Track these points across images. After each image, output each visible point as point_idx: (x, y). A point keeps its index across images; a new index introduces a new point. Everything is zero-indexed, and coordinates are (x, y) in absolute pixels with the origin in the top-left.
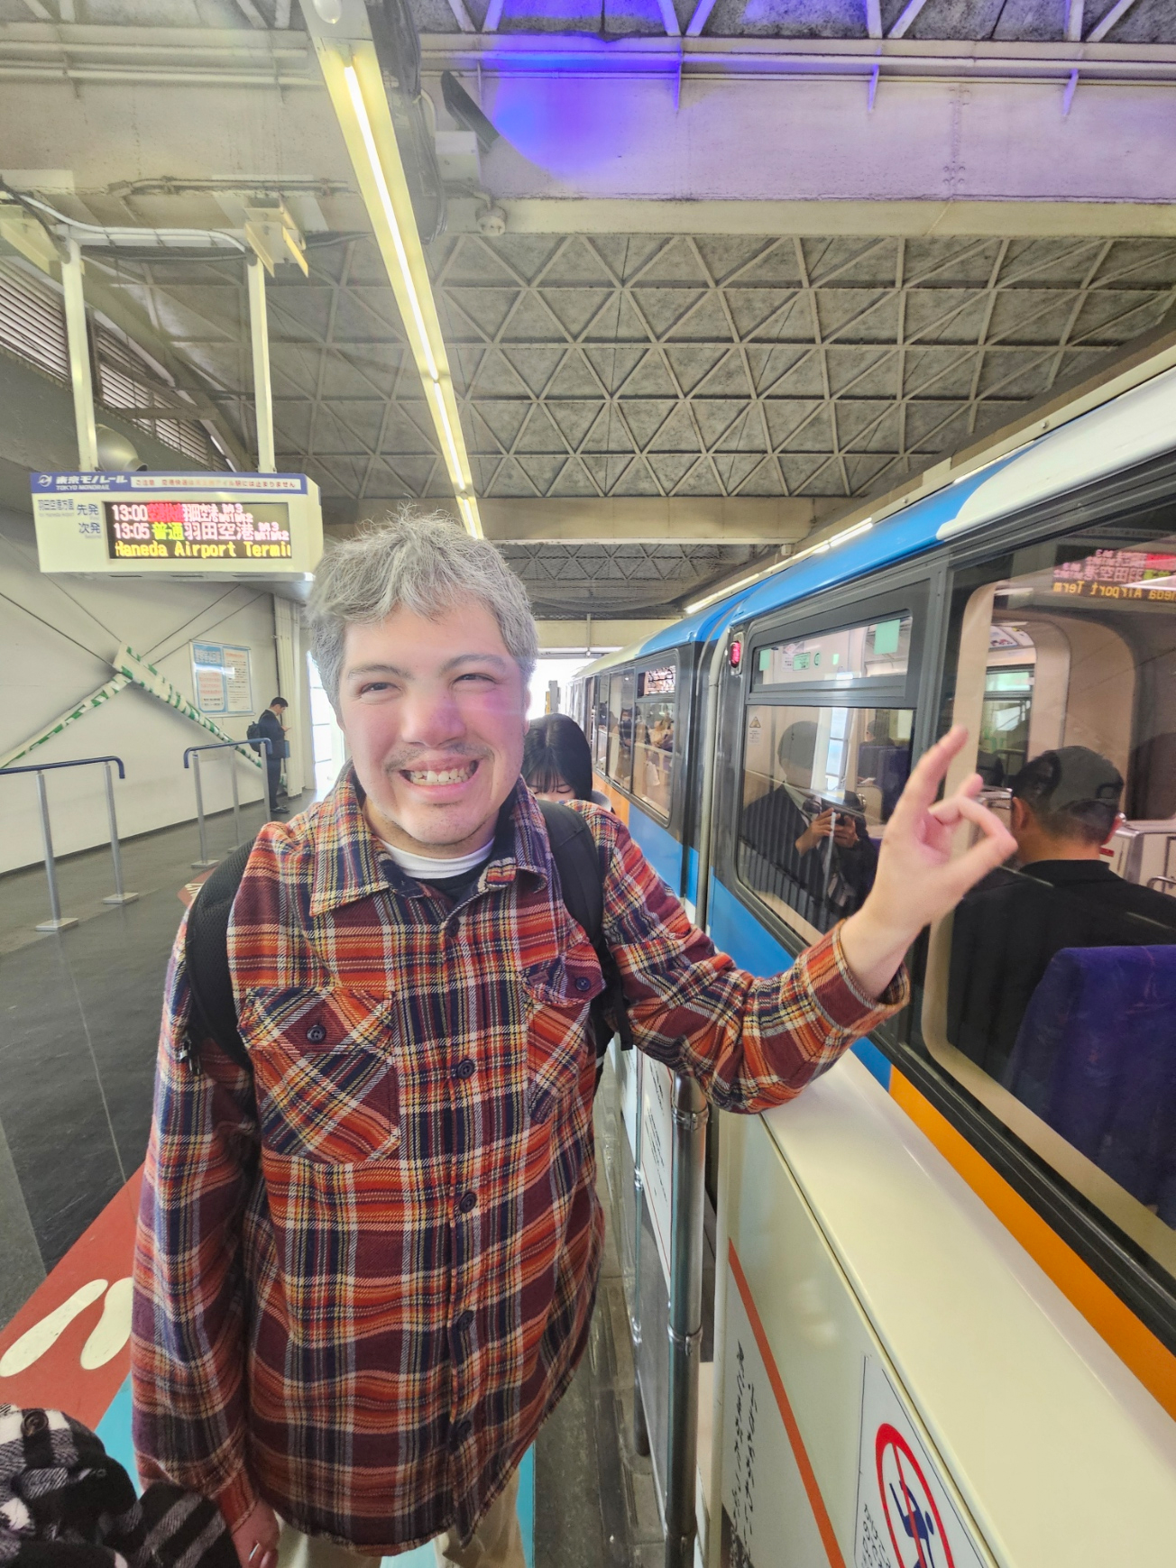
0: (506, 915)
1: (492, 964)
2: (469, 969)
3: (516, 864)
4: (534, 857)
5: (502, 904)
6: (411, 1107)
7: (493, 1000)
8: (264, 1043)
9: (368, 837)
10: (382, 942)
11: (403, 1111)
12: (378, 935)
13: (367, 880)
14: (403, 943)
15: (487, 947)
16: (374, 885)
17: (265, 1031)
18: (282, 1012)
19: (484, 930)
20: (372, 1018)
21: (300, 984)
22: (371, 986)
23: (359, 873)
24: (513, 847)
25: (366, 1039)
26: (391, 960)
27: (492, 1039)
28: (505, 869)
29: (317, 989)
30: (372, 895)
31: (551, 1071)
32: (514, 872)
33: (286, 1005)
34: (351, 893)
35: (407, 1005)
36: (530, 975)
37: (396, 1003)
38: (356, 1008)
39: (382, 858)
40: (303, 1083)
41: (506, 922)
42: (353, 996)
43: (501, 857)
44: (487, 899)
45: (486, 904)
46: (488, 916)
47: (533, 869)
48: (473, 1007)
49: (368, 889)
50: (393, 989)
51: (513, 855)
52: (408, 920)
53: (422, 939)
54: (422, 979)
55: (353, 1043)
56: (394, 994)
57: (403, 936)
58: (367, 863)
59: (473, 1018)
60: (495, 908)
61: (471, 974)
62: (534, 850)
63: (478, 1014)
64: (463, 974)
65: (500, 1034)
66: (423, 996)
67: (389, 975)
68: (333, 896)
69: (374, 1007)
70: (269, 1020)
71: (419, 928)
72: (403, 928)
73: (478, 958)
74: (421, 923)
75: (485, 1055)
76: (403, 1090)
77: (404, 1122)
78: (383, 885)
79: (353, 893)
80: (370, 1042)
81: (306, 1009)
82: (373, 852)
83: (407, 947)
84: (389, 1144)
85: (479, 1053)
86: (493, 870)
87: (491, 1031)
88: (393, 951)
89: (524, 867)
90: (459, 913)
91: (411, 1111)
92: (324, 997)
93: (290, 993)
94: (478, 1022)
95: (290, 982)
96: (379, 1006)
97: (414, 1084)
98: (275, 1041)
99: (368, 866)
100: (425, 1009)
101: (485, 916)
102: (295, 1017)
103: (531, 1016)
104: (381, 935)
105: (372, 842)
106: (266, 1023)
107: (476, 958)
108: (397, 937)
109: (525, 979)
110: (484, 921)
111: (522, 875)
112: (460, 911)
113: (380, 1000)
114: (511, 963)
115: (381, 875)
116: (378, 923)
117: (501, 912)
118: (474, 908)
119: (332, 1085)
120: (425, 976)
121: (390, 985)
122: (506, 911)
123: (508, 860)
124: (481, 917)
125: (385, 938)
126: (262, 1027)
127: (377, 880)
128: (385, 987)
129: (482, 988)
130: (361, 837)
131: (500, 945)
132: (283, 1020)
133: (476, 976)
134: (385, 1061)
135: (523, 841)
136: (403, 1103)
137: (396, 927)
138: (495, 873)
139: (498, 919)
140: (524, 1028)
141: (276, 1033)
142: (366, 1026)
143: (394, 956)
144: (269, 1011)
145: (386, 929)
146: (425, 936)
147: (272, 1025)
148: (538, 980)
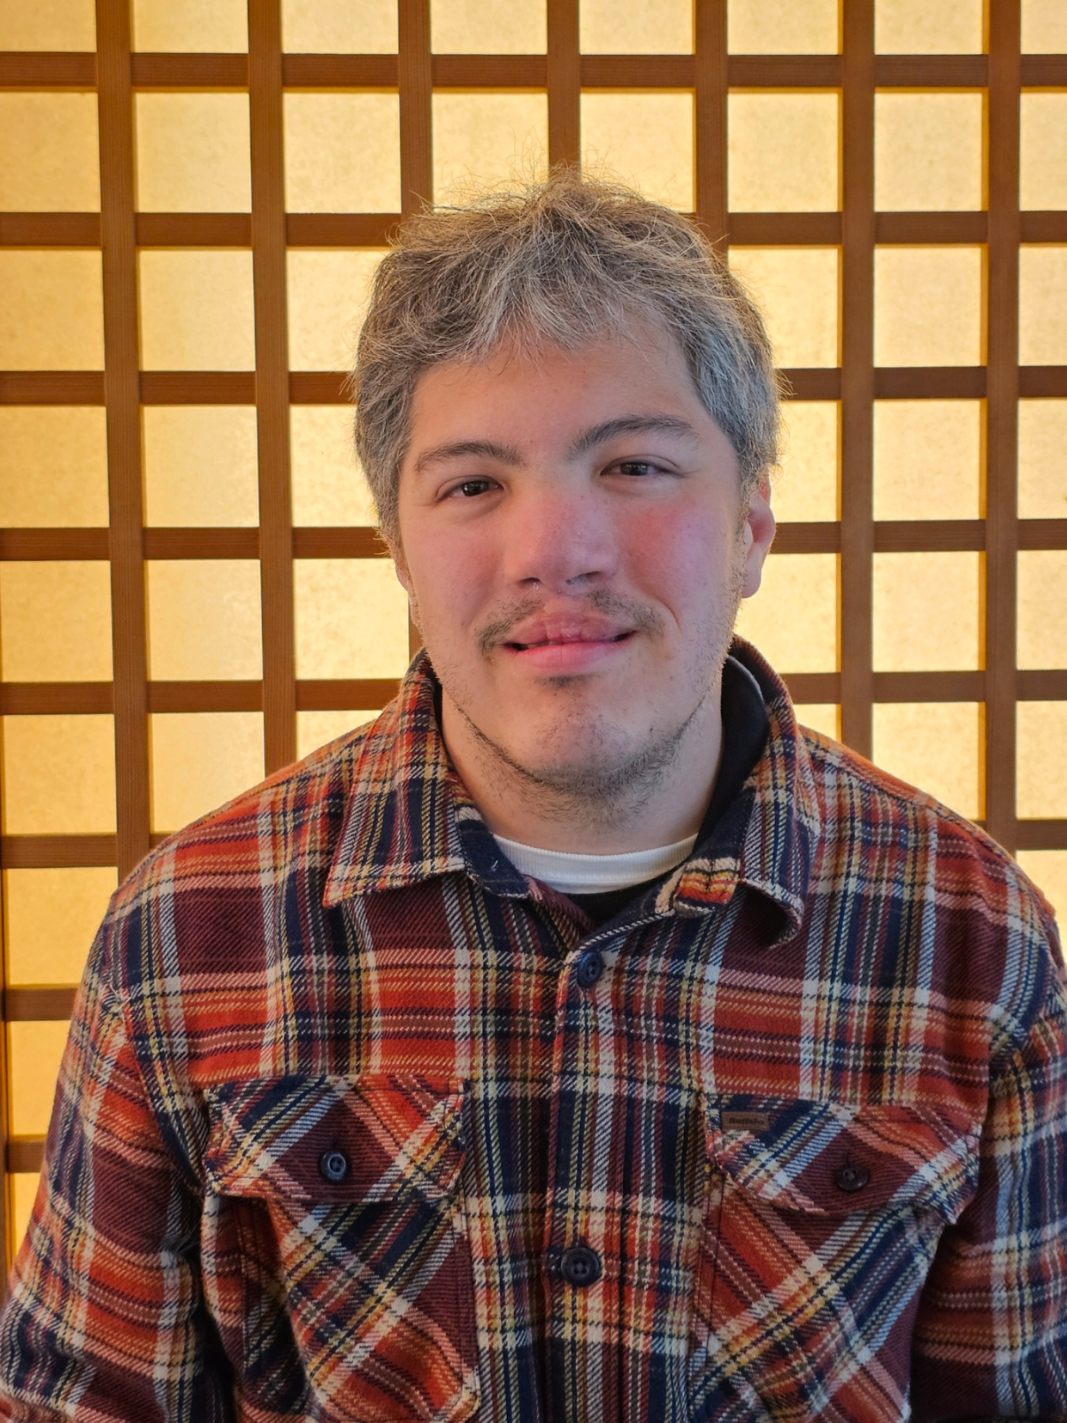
0: (697, 975)
1: (656, 1065)
2: (607, 1059)
3: (741, 873)
4: (784, 869)
5: (694, 948)
6: (498, 1336)
7: (647, 1139)
8: (246, 1182)
9: (441, 774)
10: (452, 980)
11: (483, 1340)
12: (444, 967)
13: (427, 849)
14: (492, 987)
15: (649, 1027)
16: (438, 862)
17: (245, 1161)
18: (272, 1122)
19: (649, 992)
20: (426, 1128)
21: (300, 1069)
22: (428, 1067)
23: (416, 840)
24: (741, 837)
25: (419, 1168)
26: (467, 1018)
27: (639, 1222)
28: (715, 878)
29: (330, 1079)
30: (435, 881)
31: (746, 1342)
32: (732, 888)
33: (279, 1109)
34: (396, 874)
35: (493, 1113)
36: (728, 1108)
37: (471, 1105)
38: (400, 1110)
39: (465, 814)
40: (310, 1265)
41: (695, 988)
42: (397, 1087)
43: (713, 855)
44: (666, 931)
45: (663, 939)
46: (661, 965)
47: (775, 891)
48: (603, 1136)
49: (426, 867)
50: (466, 1074)
51: (737, 854)
52: (503, 945)
53: (528, 984)
54: (525, 1066)
55: (400, 1179)
56: (469, 1084)
57: (492, 974)
58: (432, 821)
59: (601, 1161)
60: (679, 954)
61: (607, 1068)
62: (786, 855)
63: (612, 1156)
64: (592, 1066)
65: (657, 1216)
66: (524, 1100)
67: (462, 1047)
68: (363, 874)
69: (431, 1105)
70: (249, 1139)
71: (522, 960)
72: (492, 957)
73: (628, 1043)
74: (527, 951)
75: (621, 1249)
76: (481, 1293)
77: (486, 1363)
78: (456, 863)
79: (400, 872)
80: (428, 1176)
81: (316, 1115)
82: (444, 805)
83: (499, 996)
84: (460, 1405)
85: (608, 1238)
86: (693, 875)
87: (639, 1203)
88: (472, 1001)
89: (757, 883)
90: (604, 944)
91: (499, 1345)
92: (342, 1095)
93: (282, 1086)
94: (611, 1171)
95: (281, 1065)
96: (439, 1105)
97: (502, 1284)
98: (265, 1177)
99: (432, 826)
100: (525, 1128)
101: (655, 963)
102: (298, 1132)
103: (716, 1197)
104: (452, 967)
105: (447, 784)
106: (244, 1145)
107: (625, 1041)
108: (480, 974)
109: (715, 1112)
110: (652, 974)
111: (750, 898)
112: (611, 939)
113: (442, 1093)
114: (694, 1073)
115: (454, 845)
116: (446, 944)
117: (689, 964)
118: (638, 945)
119: (363, 1266)
120: (530, 1059)
121: (462, 1066)
122: (699, 966)
123: (727, 863)
124: (648, 963)
125: (459, 974)
126: (240, 1154)
127: (445, 853)
128: (452, 1069)
129: (627, 1106)
130: (428, 773)
131: (675, 1032)
132: (277, 1135)
133: (619, 1077)
134: (450, 1223)
135: (764, 832)
136: (482, 1322)
137: (479, 954)
138: (695, 883)
139: (680, 977)
140: (698, 1215)
141: (266, 1161)
142: (419, 1143)
143: (473, 1011)
144: (246, 1122)
145: (461, 956)
146: (533, 978)
147: (256, 1146)
148: (741, 1124)
